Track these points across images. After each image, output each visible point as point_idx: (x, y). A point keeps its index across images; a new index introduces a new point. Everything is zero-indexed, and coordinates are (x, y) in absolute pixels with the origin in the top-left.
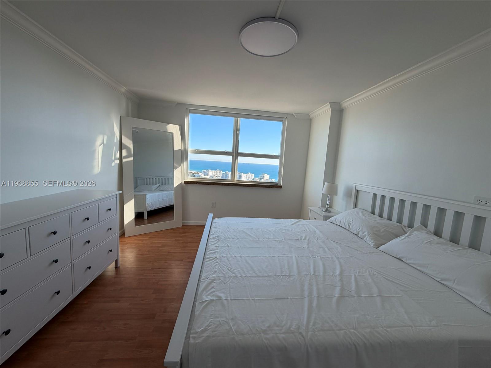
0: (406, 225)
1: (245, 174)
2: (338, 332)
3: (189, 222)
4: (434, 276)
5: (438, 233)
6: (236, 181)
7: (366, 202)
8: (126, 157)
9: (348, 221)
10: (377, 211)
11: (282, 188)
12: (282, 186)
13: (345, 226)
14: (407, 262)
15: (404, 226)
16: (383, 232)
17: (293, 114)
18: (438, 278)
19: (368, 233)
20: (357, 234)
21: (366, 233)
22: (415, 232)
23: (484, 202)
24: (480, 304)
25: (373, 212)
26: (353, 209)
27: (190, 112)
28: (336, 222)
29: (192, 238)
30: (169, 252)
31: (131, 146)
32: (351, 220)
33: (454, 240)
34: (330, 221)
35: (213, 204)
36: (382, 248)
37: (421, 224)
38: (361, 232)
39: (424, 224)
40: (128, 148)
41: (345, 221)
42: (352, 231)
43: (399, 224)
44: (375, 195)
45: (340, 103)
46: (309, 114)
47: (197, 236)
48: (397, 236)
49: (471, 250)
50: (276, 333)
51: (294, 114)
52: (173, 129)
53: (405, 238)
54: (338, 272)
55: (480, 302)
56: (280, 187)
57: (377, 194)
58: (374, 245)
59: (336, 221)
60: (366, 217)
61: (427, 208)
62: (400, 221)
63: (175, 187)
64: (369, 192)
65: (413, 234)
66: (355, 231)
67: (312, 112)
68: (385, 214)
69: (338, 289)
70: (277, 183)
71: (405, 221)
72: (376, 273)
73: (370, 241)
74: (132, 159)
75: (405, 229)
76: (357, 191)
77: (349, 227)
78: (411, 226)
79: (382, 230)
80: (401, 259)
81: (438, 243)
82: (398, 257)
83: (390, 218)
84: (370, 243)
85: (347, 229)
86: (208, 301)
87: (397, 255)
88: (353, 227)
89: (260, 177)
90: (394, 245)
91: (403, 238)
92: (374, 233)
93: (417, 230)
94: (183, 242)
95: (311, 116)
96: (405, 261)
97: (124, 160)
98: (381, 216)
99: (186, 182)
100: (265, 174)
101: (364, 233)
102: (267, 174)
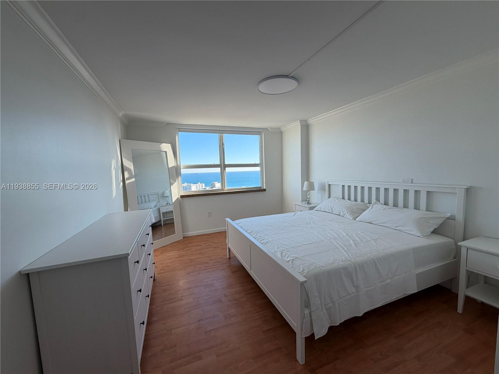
0: (367, 202)
1: (195, 185)
2: (364, 256)
3: (188, 233)
4: (392, 227)
5: (386, 204)
6: (226, 190)
7: (337, 192)
8: (128, 179)
9: (330, 207)
10: (346, 196)
11: (266, 191)
12: (265, 189)
13: (329, 211)
14: (375, 223)
15: (367, 204)
16: (356, 209)
17: (267, 129)
18: (393, 227)
19: (347, 211)
20: (339, 214)
21: (346, 212)
22: (374, 205)
23: (406, 182)
24: (415, 233)
25: (343, 198)
26: (328, 198)
27: (179, 131)
28: (321, 210)
29: (201, 245)
30: (191, 260)
31: (132, 168)
32: (333, 206)
33: (395, 205)
34: (316, 209)
35: (209, 213)
36: (357, 219)
37: (376, 200)
38: (342, 212)
39: (378, 199)
40: (129, 170)
41: (328, 207)
42: (335, 213)
43: (363, 203)
44: (343, 186)
45: (306, 120)
46: (280, 128)
47: (204, 244)
48: (364, 211)
49: (405, 209)
50: (338, 263)
51: (269, 128)
52: (166, 147)
53: (370, 210)
54: (345, 235)
55: (415, 232)
56: (265, 190)
57: (344, 185)
58: (353, 218)
59: (321, 208)
60: (341, 202)
61: (378, 189)
62: (362, 201)
63: (173, 202)
64: (339, 185)
65: (374, 206)
66: (338, 213)
67: (283, 126)
68: (352, 198)
69: (351, 241)
70: (261, 187)
71: (366, 200)
72: (363, 231)
73: (349, 217)
74: (133, 180)
75: (367, 205)
76: (329, 185)
77: (332, 211)
78: (370, 203)
79: (355, 208)
80: (371, 222)
81: (389, 209)
82: (369, 222)
83: (356, 200)
84: (350, 218)
85: (331, 212)
86: (291, 260)
87: (368, 221)
88: (335, 210)
89: (211, 185)
90: (365, 215)
91: (369, 210)
92: (350, 211)
93: (375, 204)
94: (196, 250)
95: (282, 130)
96: (374, 223)
97: (127, 182)
98: (349, 199)
99: (182, 197)
100: (216, 182)
101: (344, 212)
102: (217, 182)
